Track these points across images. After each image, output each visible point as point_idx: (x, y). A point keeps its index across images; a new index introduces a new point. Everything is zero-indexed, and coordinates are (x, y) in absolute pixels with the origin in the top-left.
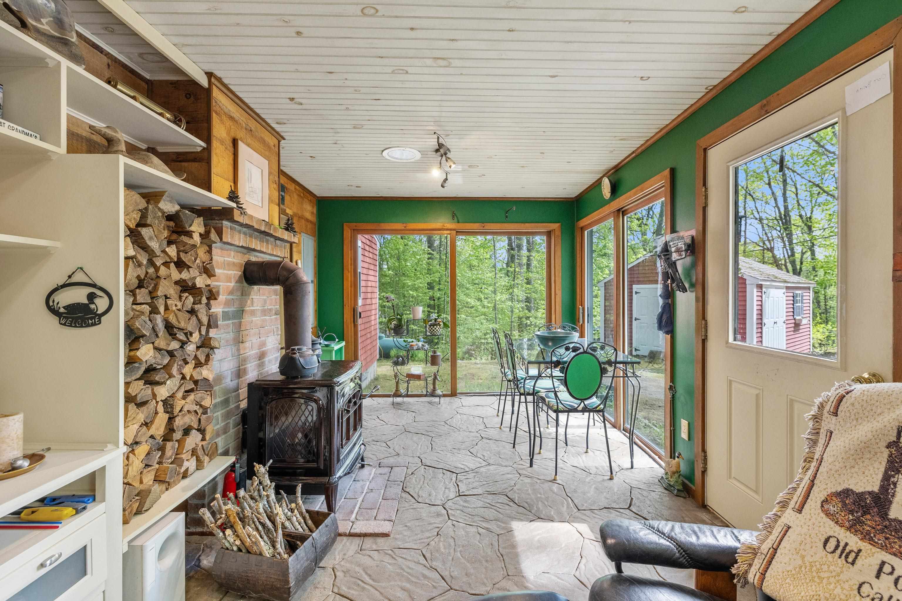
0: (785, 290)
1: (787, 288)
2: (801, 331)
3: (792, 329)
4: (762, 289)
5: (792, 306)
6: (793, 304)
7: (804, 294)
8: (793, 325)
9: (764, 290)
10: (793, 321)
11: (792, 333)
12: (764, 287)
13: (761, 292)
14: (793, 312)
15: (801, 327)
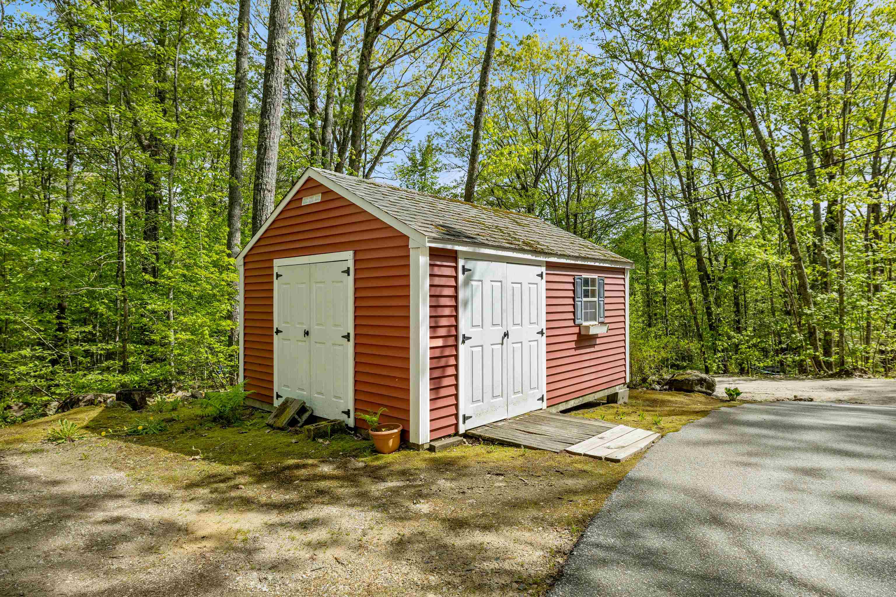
0: (543, 269)
1: (550, 266)
2: (597, 348)
3: (573, 345)
4: (456, 262)
5: (571, 301)
6: (574, 298)
7: (607, 281)
8: (575, 337)
9: (461, 263)
10: (576, 330)
11: (573, 352)
12: (459, 255)
13: (456, 268)
14: (574, 313)
15: (598, 341)
